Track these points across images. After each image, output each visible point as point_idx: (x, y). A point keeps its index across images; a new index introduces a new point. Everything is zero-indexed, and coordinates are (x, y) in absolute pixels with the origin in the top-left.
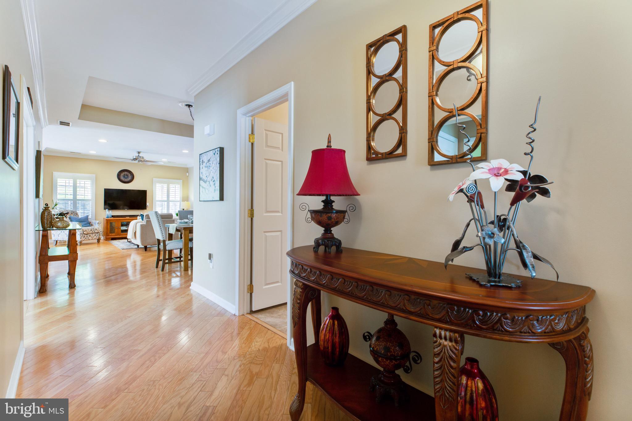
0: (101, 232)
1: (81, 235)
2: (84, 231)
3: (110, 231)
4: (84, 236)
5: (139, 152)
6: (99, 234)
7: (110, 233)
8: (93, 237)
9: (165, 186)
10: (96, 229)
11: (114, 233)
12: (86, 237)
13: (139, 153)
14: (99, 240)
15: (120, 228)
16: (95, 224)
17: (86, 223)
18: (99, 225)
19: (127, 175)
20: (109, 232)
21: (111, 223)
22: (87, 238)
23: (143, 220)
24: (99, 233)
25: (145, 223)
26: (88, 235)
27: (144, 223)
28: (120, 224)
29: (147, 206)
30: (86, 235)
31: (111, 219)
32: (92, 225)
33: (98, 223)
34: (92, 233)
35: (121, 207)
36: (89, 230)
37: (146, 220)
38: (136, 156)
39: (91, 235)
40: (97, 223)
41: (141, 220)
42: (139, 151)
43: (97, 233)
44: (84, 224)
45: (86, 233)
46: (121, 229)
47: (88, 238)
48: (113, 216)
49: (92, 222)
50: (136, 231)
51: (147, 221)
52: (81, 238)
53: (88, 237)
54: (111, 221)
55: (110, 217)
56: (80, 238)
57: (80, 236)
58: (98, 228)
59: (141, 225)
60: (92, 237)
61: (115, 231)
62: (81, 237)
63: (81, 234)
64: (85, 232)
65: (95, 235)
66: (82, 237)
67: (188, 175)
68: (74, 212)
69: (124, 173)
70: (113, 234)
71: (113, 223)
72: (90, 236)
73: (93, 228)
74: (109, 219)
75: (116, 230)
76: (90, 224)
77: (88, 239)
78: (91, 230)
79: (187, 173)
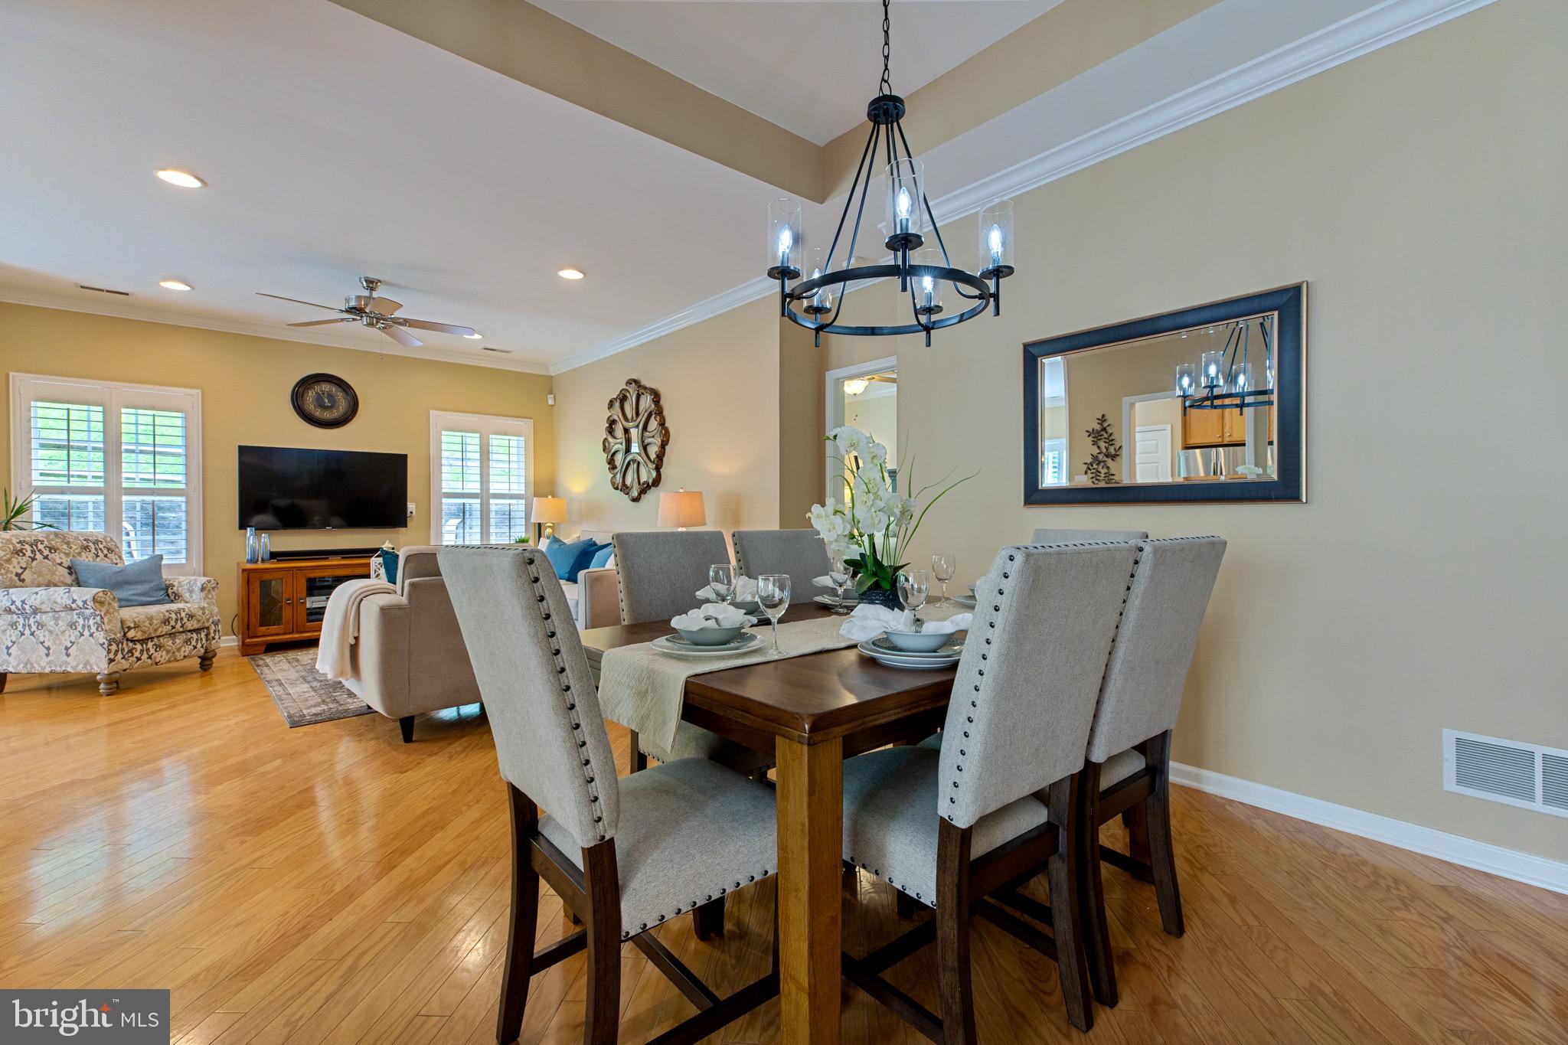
0: (216, 624)
1: (114, 647)
2: (129, 628)
3: (262, 616)
4: (131, 651)
5: (372, 282)
6: (207, 635)
7: (261, 625)
8: (179, 650)
9: (473, 441)
10: (191, 616)
11: (278, 621)
12: (137, 654)
13: (372, 284)
14: (206, 661)
15: (304, 603)
16: (191, 592)
17: (146, 587)
18: (206, 597)
19: (330, 396)
20: (255, 620)
21: (265, 586)
22: (145, 656)
23: (392, 579)
24: (208, 628)
25: (404, 600)
26: (150, 645)
27: (399, 597)
28: (303, 586)
29: (409, 514)
30: (139, 647)
31: (267, 566)
32: (177, 597)
33: (203, 589)
34: (172, 635)
35: (316, 518)
36: (155, 622)
37: (407, 582)
38: (359, 298)
39: (168, 643)
40: (199, 584)
41: (383, 581)
42: (372, 276)
43: (198, 631)
44: (138, 591)
45: (140, 636)
46: (308, 606)
47: (150, 657)
48: (274, 556)
49: (176, 584)
50: (357, 639)
51: (412, 585)
52: (111, 661)
53: (152, 651)
54: (267, 577)
55: (263, 560)
56: (105, 661)
57: (109, 651)
58: (203, 609)
59: (386, 612)
60: (168, 652)
61: (281, 614)
62: (112, 656)
63: (111, 641)
64: (131, 634)
65: (188, 641)
66: (120, 656)
67: (551, 402)
68: (96, 542)
69: (317, 388)
70: (274, 629)
71: (273, 583)
72: (158, 647)
73: (177, 612)
74: (260, 565)
75: (287, 613)
76: (170, 591)
77: (149, 661)
78: (166, 621)
79: (549, 396)
